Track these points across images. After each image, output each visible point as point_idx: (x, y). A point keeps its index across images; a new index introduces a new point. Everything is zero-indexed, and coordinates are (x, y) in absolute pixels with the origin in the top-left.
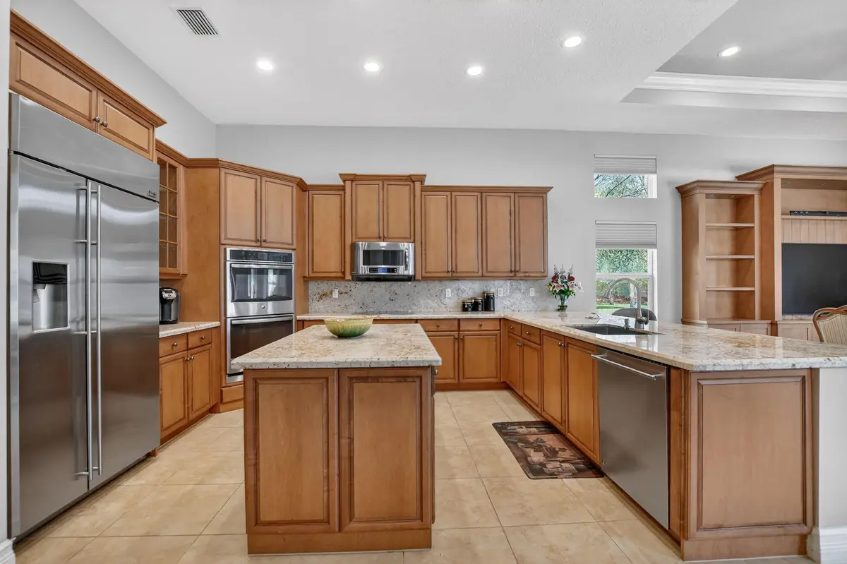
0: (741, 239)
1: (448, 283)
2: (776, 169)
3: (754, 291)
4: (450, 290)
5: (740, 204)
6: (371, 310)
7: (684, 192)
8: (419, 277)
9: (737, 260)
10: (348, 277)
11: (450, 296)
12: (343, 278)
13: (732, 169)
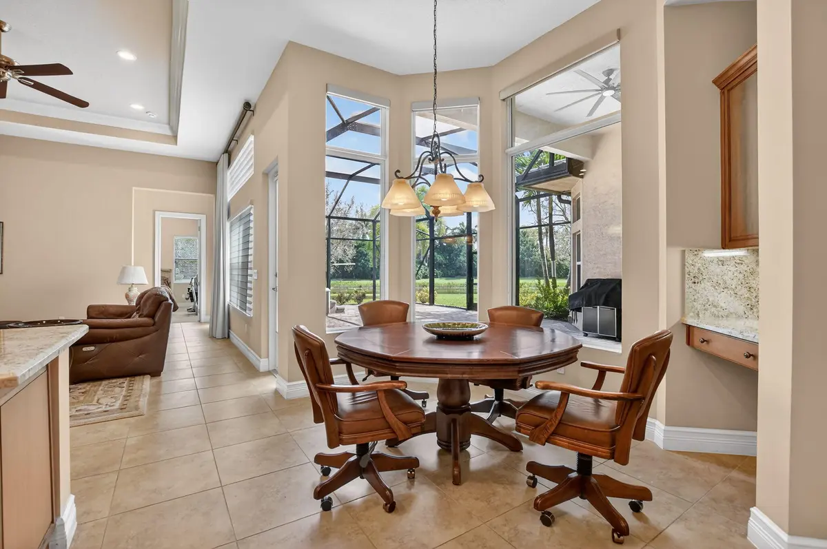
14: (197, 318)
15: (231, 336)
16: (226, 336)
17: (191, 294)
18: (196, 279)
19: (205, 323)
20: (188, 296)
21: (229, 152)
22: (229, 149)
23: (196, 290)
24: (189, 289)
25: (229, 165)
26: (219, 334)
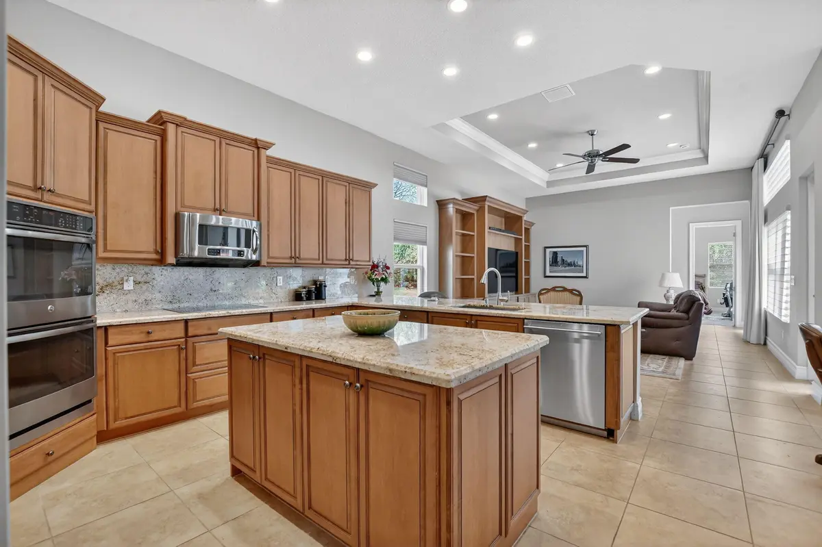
0: (466, 241)
1: (280, 271)
2: (487, 198)
3: (474, 279)
4: (281, 278)
5: (465, 217)
6: (186, 305)
7: (441, 205)
8: (264, 262)
9: (463, 256)
10: (171, 259)
11: (281, 284)
12: (161, 261)
13: (462, 193)
14: (732, 323)
15: (768, 342)
16: (762, 343)
17: (726, 300)
18: (731, 284)
19: (740, 328)
20: (723, 301)
21: (765, 158)
22: (765, 153)
23: (731, 295)
24: (724, 294)
25: (765, 169)
26: (753, 339)
